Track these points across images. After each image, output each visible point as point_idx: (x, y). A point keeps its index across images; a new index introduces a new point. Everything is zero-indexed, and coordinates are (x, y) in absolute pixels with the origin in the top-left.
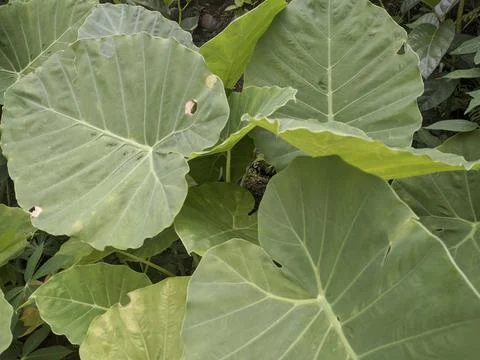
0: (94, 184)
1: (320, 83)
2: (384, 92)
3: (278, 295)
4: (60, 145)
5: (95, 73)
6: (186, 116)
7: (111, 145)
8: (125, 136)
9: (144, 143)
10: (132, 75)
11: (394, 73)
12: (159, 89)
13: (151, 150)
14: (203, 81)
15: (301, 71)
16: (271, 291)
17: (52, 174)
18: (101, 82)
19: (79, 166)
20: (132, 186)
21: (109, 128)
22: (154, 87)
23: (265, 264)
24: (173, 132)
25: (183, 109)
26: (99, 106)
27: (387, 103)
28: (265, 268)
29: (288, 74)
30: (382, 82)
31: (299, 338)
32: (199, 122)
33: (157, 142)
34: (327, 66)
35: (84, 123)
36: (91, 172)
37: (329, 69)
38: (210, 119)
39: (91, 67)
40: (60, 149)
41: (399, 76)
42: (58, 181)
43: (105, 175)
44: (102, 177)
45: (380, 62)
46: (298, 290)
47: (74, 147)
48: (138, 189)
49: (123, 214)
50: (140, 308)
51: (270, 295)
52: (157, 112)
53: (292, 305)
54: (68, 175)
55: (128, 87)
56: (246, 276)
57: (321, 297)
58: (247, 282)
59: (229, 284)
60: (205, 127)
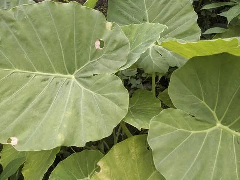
0: (46, 109)
1: (144, 20)
2: (176, 20)
3: (197, 131)
4: (7, 91)
5: (15, 34)
6: (97, 50)
7: (45, 80)
8: (53, 72)
9: (67, 74)
10: (46, 31)
11: (180, 10)
12: (71, 37)
13: (73, 77)
14: (104, 26)
15: (134, 15)
16: (193, 130)
17: (11, 112)
18: (23, 40)
19: (29, 101)
20: (77, 101)
21: (39, 70)
22: (68, 36)
23: (186, 118)
24: (90, 62)
25: (94, 47)
26: (26, 56)
27: (180, 25)
28: (186, 120)
29: (128, 17)
30: (175, 15)
31: (219, 147)
32: (109, 52)
33: (77, 71)
34: (145, 11)
35: (18, 70)
36: (40, 102)
37: (147, 12)
38: (117, 49)
39: (10, 31)
40: (7, 93)
41: (183, 11)
42: (18, 115)
43: (52, 101)
44: (50, 103)
45: (171, 5)
46: (207, 125)
47: (18, 89)
48: (81, 103)
49: (82, 121)
50: (107, 169)
51: (193, 132)
52: (73, 52)
53: (206, 133)
54: (24, 109)
55: (45, 39)
56: (177, 127)
57: (219, 125)
58: (179, 130)
59: (170, 134)
60: (114, 54)
